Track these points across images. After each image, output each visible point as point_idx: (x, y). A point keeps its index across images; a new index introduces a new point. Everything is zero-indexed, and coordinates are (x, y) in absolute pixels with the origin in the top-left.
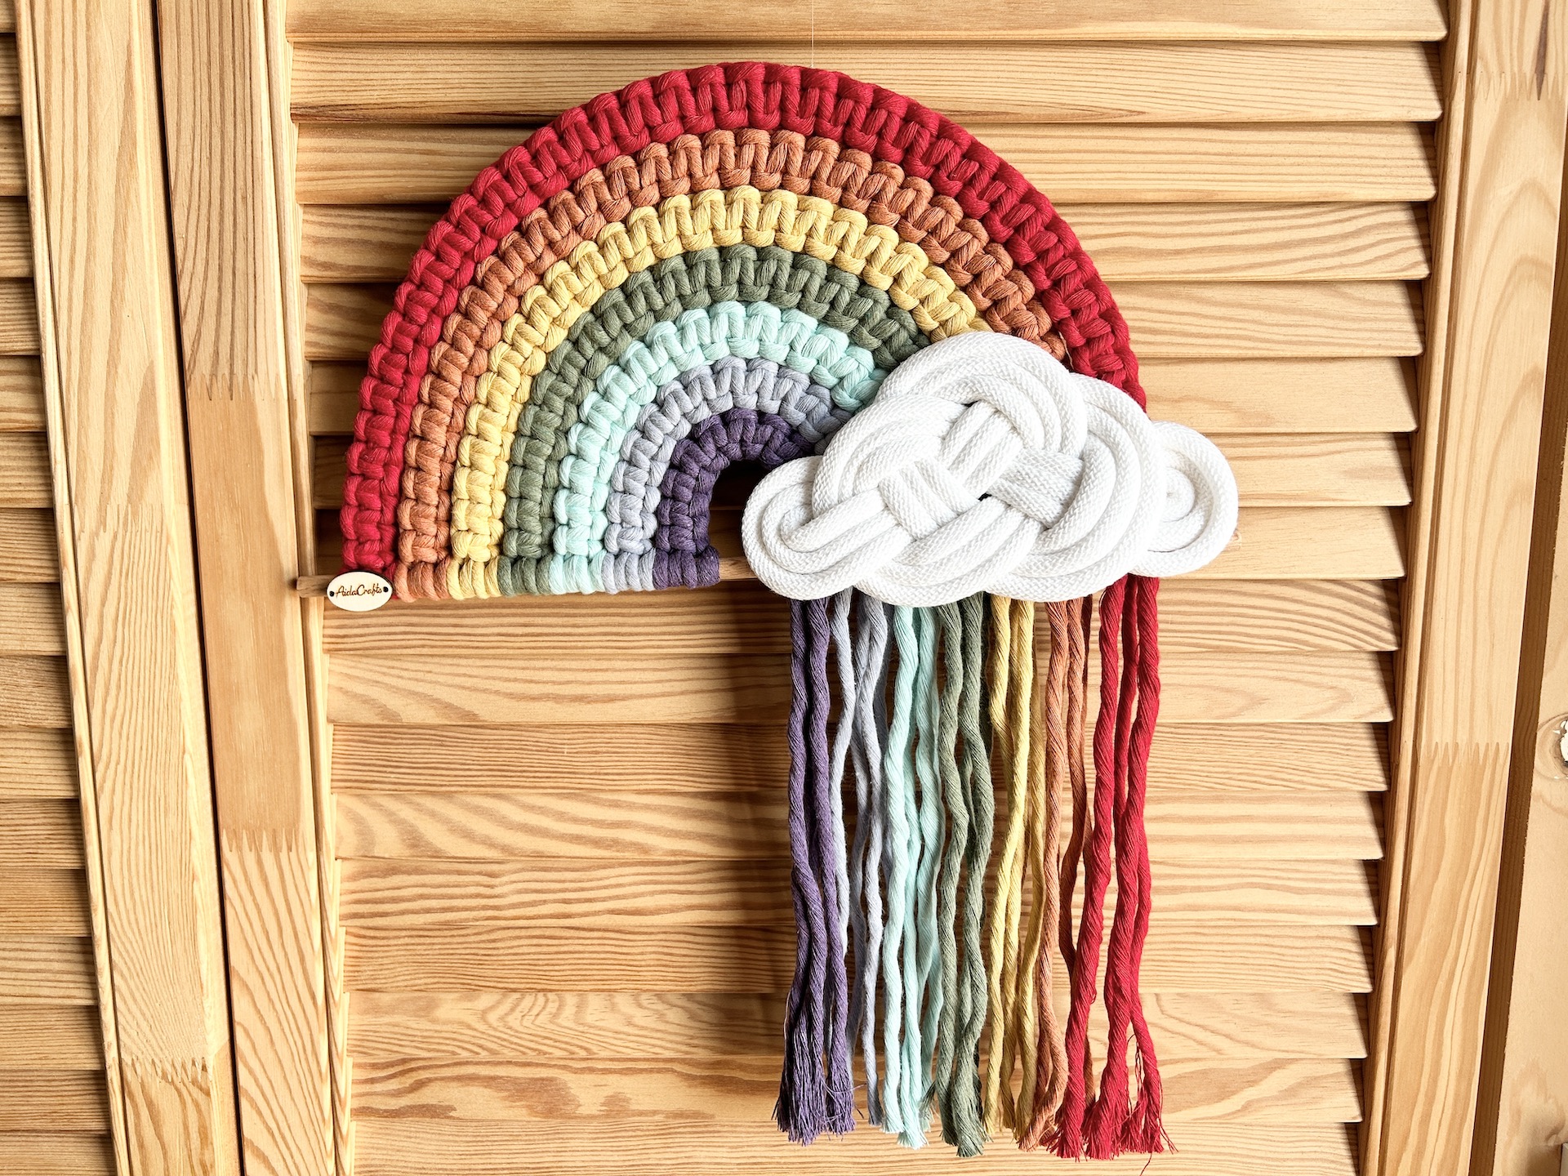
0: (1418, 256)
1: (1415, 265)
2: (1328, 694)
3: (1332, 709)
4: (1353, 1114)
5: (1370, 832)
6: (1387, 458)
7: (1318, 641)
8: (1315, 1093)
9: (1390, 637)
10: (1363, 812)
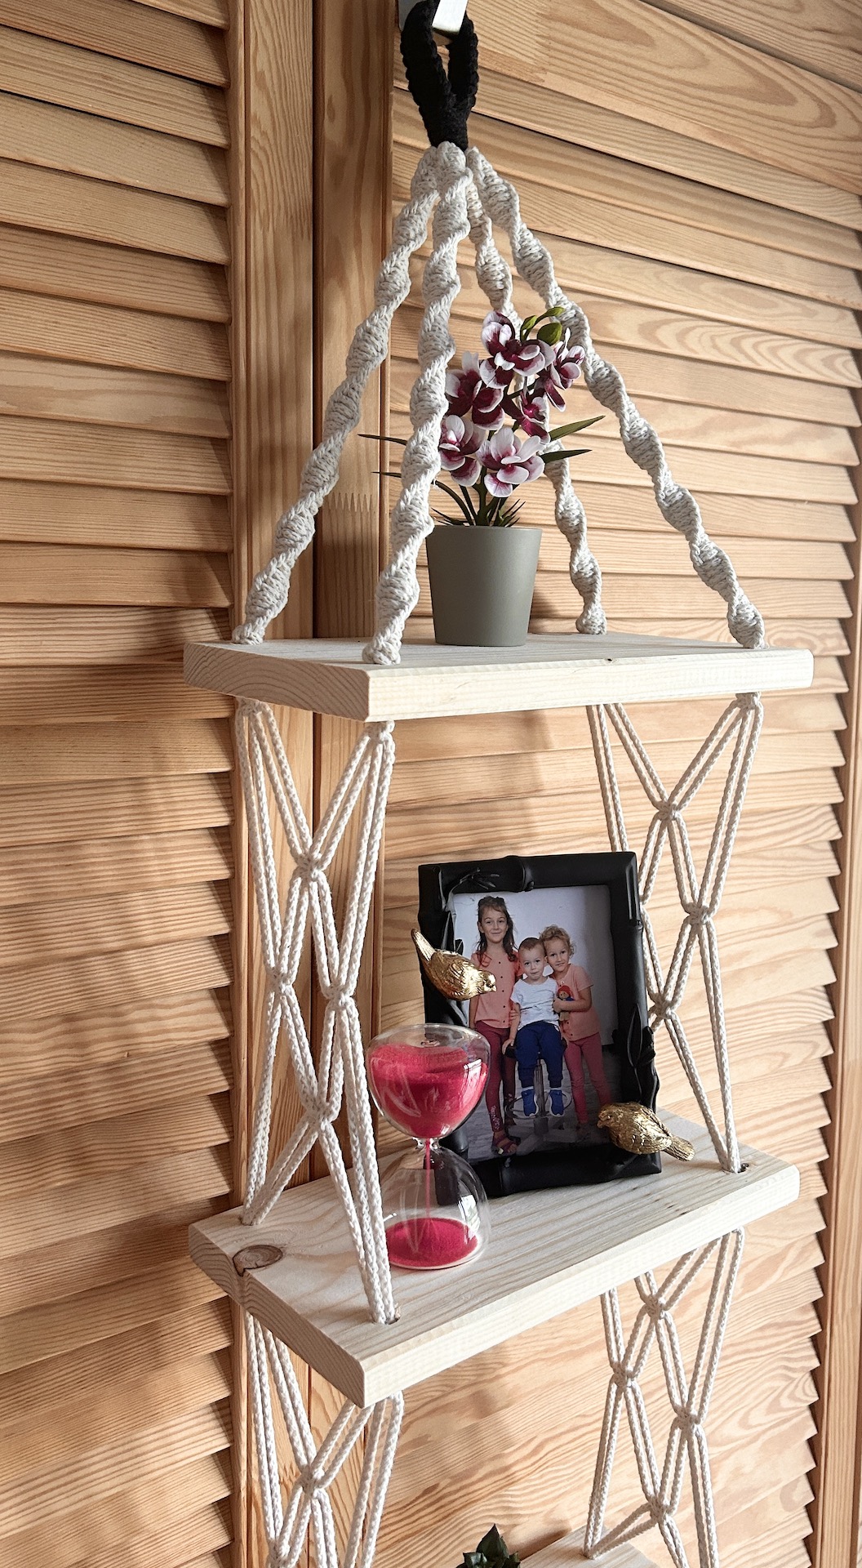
0: (837, 828)
1: (836, 834)
2: (810, 1046)
3: (812, 1054)
4: (820, 1261)
5: (824, 1111)
6: (826, 925)
7: (808, 1020)
8: (806, 1255)
9: (831, 1012)
10: (820, 1102)
